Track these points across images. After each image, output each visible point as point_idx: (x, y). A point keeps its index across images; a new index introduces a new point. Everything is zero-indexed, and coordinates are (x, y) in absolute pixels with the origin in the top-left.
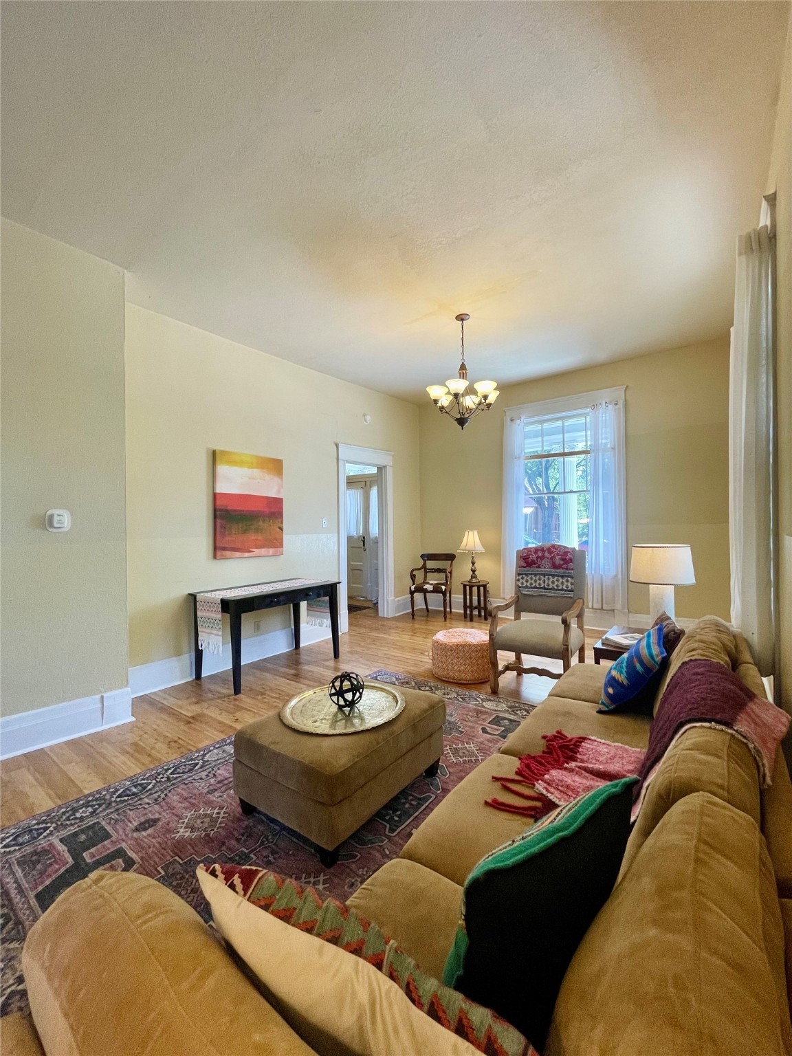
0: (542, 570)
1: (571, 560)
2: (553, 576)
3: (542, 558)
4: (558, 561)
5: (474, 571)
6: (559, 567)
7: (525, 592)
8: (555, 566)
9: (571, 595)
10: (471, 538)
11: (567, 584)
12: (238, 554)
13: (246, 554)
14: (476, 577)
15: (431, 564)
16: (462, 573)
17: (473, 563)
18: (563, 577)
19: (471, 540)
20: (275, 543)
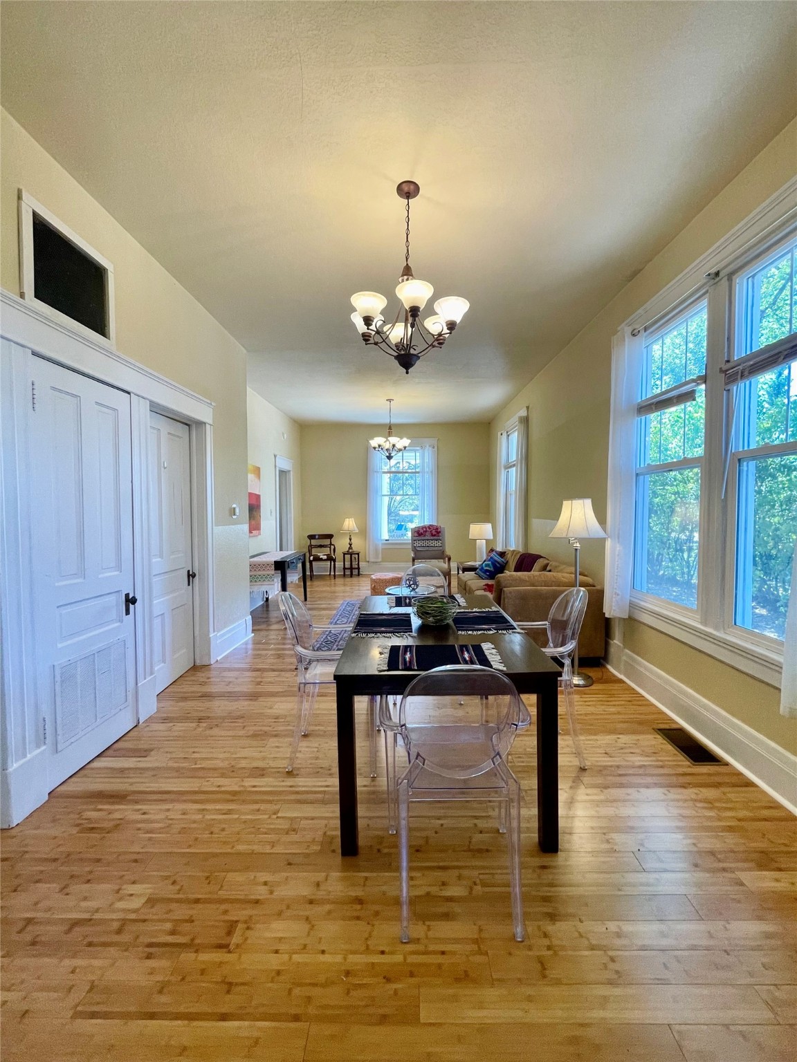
0: (426, 538)
1: (440, 532)
2: (432, 540)
3: (426, 531)
4: (434, 532)
5: (351, 545)
6: (435, 535)
7: (418, 549)
8: (433, 535)
9: (441, 548)
11: (439, 544)
14: (352, 549)
15: (314, 542)
16: (341, 545)
17: (350, 539)
18: (437, 540)
19: (350, 524)
20: (258, 528)
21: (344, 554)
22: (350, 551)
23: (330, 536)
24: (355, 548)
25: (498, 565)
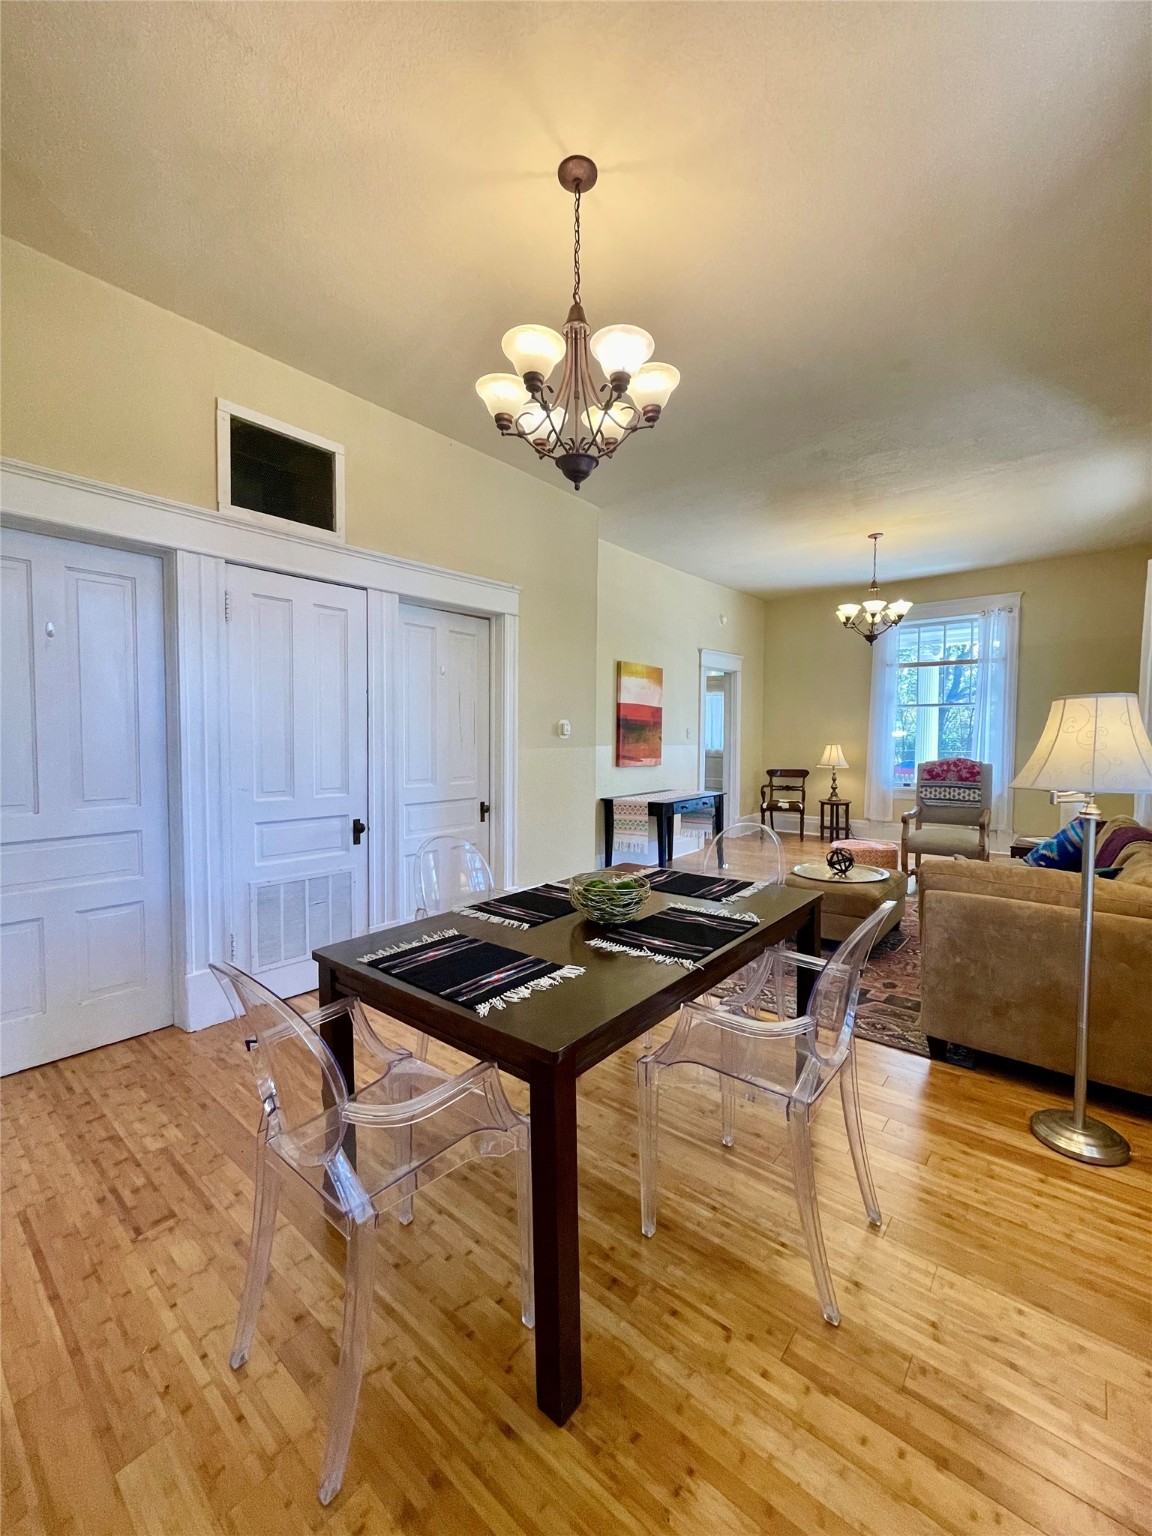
0: (947, 783)
1: (978, 773)
2: (959, 788)
3: (948, 771)
4: (964, 774)
5: (834, 789)
6: (966, 779)
7: (929, 803)
8: (961, 779)
9: (979, 805)
10: (834, 753)
11: (973, 795)
12: (633, 763)
13: (638, 763)
14: (836, 795)
15: (777, 781)
16: (818, 790)
17: (834, 780)
18: (969, 789)
19: (834, 754)
20: (655, 753)
21: (823, 804)
22: (834, 798)
23: (803, 774)
24: (842, 796)
25: (1070, 848)
